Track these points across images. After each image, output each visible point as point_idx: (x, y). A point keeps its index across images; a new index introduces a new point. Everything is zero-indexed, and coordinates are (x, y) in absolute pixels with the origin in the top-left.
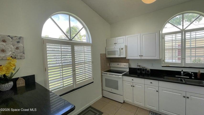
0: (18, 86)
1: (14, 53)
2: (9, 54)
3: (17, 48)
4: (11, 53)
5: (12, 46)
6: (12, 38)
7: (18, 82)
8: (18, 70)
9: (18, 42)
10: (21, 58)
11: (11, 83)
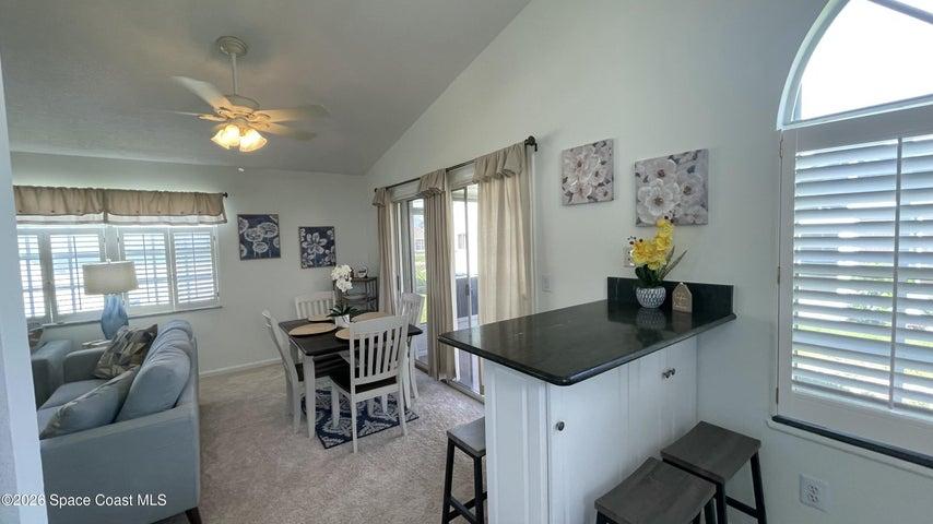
0: (676, 306)
1: (679, 205)
2: (669, 207)
3: (688, 191)
4: (673, 205)
5: (676, 184)
6: (677, 161)
7: (675, 294)
8: (680, 258)
9: (691, 170)
10: (694, 223)
11: (660, 292)
